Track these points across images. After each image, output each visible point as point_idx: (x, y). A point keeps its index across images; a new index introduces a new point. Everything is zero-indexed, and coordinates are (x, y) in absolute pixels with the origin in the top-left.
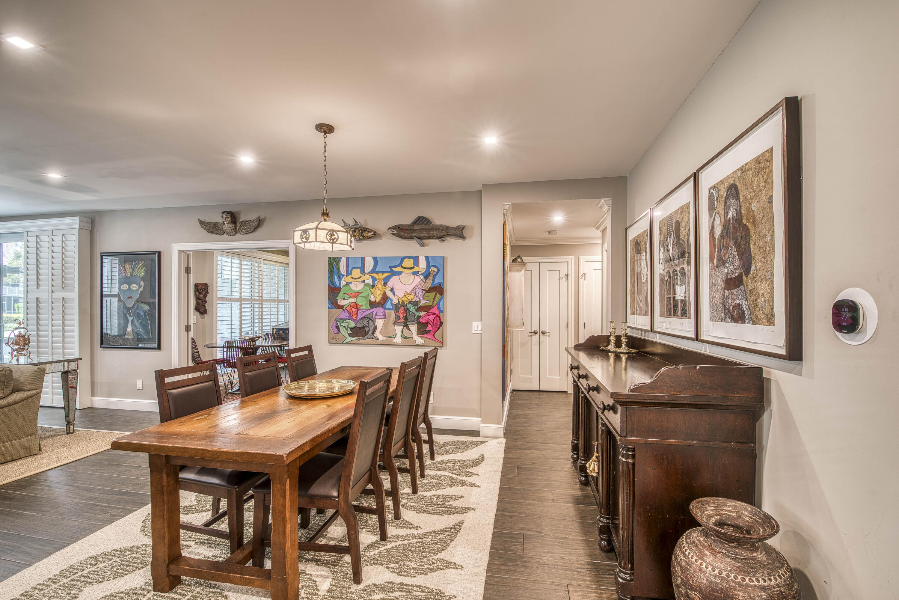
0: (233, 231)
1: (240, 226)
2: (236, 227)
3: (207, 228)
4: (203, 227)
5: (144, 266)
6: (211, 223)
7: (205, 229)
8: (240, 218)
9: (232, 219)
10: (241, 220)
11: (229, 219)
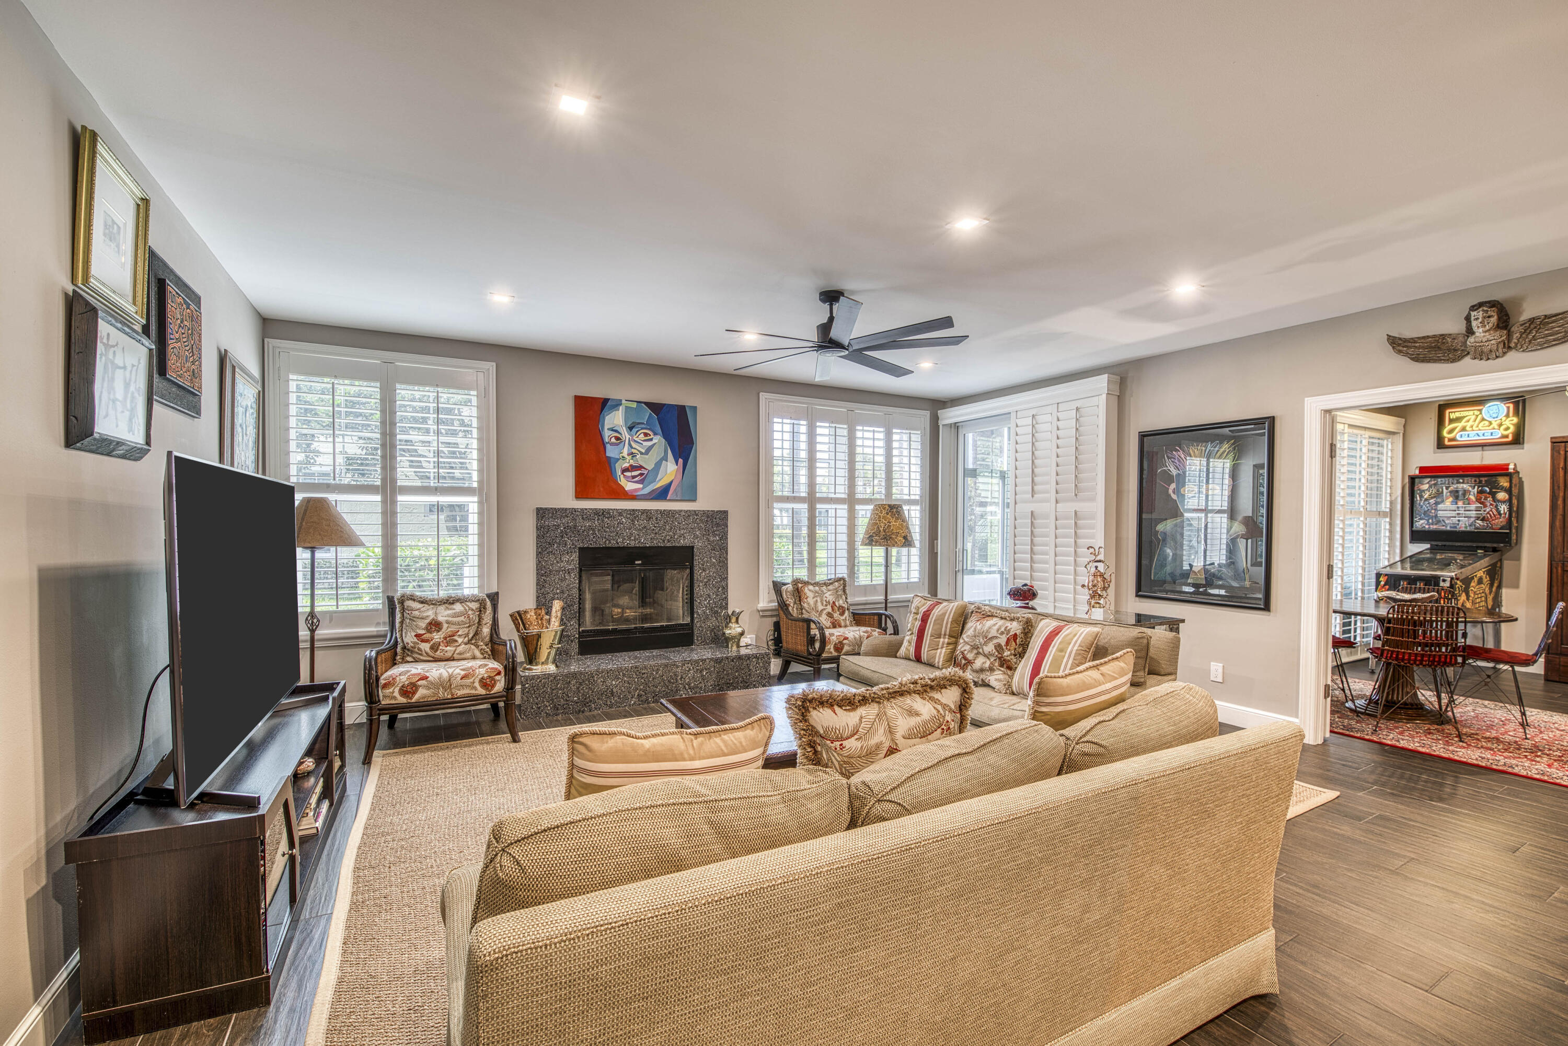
0: (1501, 346)
1: (1527, 331)
2: (1509, 336)
3: (1411, 351)
4: (1400, 352)
5: (1234, 449)
6: (1424, 338)
7: (1406, 354)
8: (1520, 313)
9: (1499, 319)
10: (1525, 317)
11: (1494, 320)
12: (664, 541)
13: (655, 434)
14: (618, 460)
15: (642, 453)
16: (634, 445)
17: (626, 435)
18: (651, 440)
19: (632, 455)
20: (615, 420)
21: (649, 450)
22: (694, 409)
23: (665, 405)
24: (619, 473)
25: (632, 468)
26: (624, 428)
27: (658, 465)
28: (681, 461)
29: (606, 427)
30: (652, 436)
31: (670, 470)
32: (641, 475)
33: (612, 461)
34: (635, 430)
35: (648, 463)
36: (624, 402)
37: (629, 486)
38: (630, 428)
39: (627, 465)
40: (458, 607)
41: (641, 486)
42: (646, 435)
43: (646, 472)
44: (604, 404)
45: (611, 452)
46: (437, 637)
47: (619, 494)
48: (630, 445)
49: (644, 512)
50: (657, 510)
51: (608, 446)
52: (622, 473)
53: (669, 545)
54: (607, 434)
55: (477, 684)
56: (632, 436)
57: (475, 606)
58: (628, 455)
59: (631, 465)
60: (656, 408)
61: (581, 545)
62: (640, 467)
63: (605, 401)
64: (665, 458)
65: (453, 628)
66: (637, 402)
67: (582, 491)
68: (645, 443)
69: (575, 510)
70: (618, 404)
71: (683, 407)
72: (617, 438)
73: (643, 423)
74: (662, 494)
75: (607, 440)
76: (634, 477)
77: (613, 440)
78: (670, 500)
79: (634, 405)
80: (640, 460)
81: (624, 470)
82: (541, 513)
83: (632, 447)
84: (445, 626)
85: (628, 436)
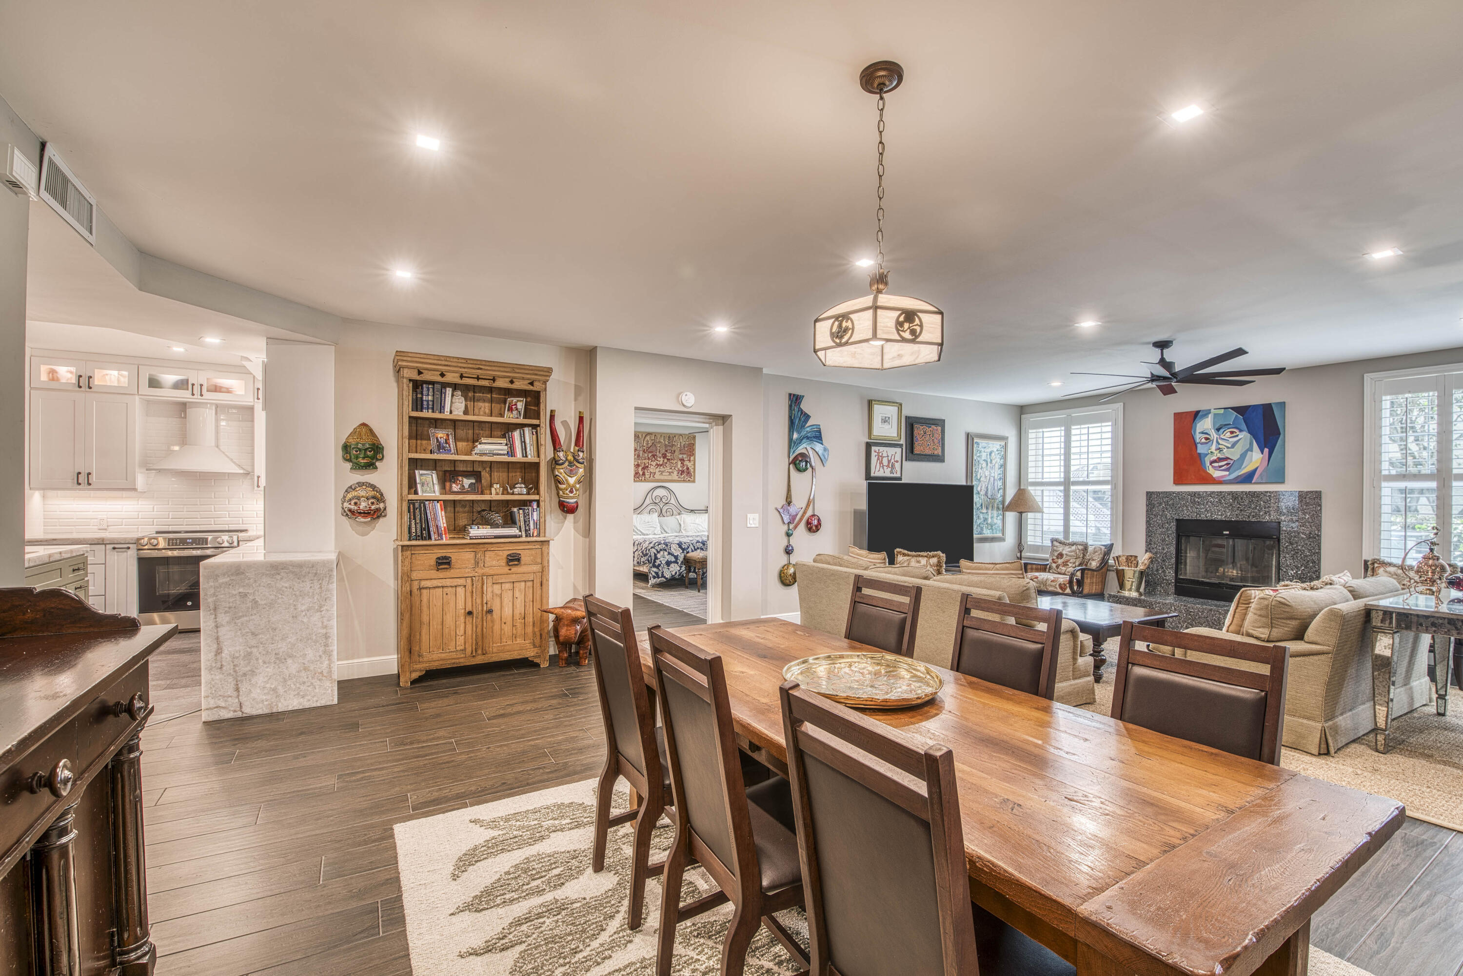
12: (1249, 517)
13: (1241, 431)
14: (1207, 455)
15: (1228, 448)
16: (1220, 441)
17: (1214, 435)
18: (1237, 436)
19: (1220, 450)
20: (1205, 425)
21: (1233, 446)
22: (1282, 405)
23: (1250, 406)
24: (1208, 464)
25: (1220, 460)
26: (1213, 430)
27: (1243, 456)
28: (1266, 450)
29: (1198, 431)
30: (1238, 433)
31: (1256, 458)
32: (1227, 464)
33: (1202, 456)
34: (1222, 430)
35: (1234, 454)
36: (1212, 411)
37: (1216, 474)
38: (1218, 430)
39: (1215, 458)
40: (1074, 548)
41: (1227, 473)
42: (1232, 433)
43: (1232, 462)
44: (1196, 415)
45: (1201, 449)
46: (1060, 561)
47: (1209, 480)
48: (1217, 442)
49: (1231, 493)
50: (1242, 492)
51: (1199, 446)
52: (1211, 464)
53: (1253, 520)
54: (1198, 437)
55: (1057, 586)
56: (1220, 435)
57: (1080, 547)
58: (1216, 450)
59: (1218, 458)
60: (1240, 410)
61: (1178, 518)
62: (1227, 459)
63: (1197, 413)
64: (1251, 449)
65: (1068, 558)
66: (1224, 408)
67: (1179, 479)
68: (1231, 440)
69: (1174, 493)
70: (1208, 412)
71: (1270, 405)
72: (1206, 439)
73: (1230, 424)
74: (1248, 478)
75: (1198, 441)
76: (1220, 467)
77: (1203, 440)
78: (1255, 483)
79: (1222, 411)
80: (1226, 453)
81: (1211, 463)
82: (1149, 495)
83: (1219, 444)
84: (1065, 556)
85: (1216, 436)
